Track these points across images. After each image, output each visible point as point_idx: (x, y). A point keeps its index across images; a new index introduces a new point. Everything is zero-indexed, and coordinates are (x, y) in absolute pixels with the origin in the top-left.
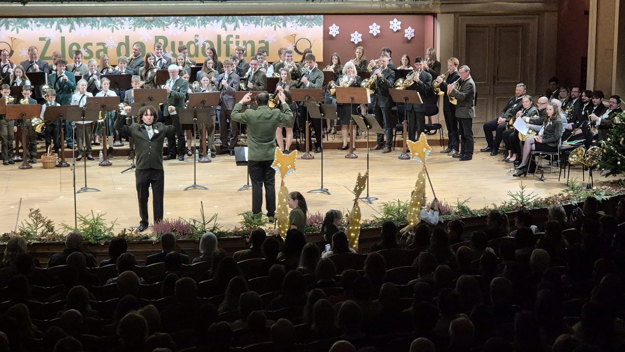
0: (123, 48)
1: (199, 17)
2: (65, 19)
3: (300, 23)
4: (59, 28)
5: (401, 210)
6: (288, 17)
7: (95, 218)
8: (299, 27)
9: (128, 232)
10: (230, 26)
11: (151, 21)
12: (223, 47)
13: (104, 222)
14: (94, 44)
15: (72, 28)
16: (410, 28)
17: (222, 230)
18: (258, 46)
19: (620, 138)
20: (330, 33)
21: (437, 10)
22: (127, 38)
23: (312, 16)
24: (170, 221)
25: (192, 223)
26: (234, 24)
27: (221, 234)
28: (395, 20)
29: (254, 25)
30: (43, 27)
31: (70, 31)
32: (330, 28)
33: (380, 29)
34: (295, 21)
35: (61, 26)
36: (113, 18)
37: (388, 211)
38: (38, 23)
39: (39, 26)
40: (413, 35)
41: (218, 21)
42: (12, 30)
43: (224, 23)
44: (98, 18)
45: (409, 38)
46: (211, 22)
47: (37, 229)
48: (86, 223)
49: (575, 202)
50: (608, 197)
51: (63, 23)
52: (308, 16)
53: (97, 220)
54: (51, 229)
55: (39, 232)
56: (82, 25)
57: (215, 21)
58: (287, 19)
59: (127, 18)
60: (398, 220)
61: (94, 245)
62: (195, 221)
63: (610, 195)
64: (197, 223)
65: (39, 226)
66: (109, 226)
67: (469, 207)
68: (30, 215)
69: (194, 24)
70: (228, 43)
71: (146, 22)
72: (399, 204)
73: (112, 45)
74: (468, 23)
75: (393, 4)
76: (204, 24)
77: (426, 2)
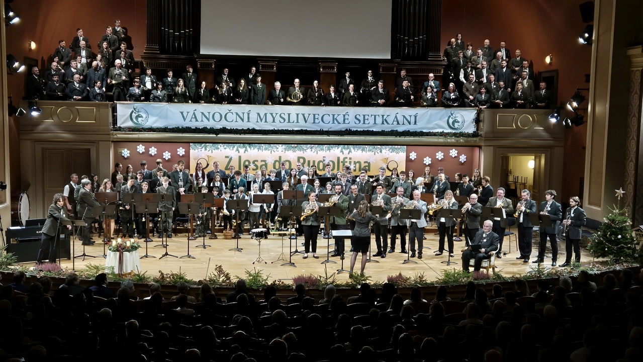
0: (277, 164)
1: (326, 146)
2: (242, 145)
3: (391, 151)
4: (237, 150)
5: (456, 275)
6: (383, 147)
7: (257, 272)
8: (390, 154)
9: (277, 282)
10: (346, 152)
11: (296, 147)
12: (341, 165)
13: (262, 275)
14: (259, 161)
15: (246, 150)
16: (463, 155)
17: (338, 283)
18: (363, 165)
19: (607, 232)
20: (411, 157)
21: (482, 144)
22: (280, 157)
23: (399, 147)
24: (304, 276)
25: (319, 278)
26: (348, 150)
27: (337, 285)
28: (454, 150)
29: (361, 151)
30: (228, 150)
31: (245, 152)
32: (411, 154)
33: (443, 156)
34: (388, 149)
35: (239, 149)
36: (272, 145)
37: (447, 275)
38: (225, 147)
39: (225, 148)
40: (465, 160)
41: (338, 148)
42: (209, 151)
43: (342, 149)
44: (262, 145)
45: (463, 162)
46: (334, 149)
47: (219, 278)
48: (250, 275)
49: (575, 274)
50: (598, 272)
51: (240, 147)
52: (396, 146)
53: (258, 274)
54: (228, 278)
55: (221, 280)
56: (252, 148)
57: (336, 148)
58: (382, 148)
59: (280, 145)
60: (454, 281)
61: (256, 290)
62: (320, 277)
63: (600, 271)
64: (322, 278)
65: (221, 276)
66: (265, 278)
67: (502, 275)
68: (216, 269)
69: (322, 150)
70: (344, 162)
71: (293, 147)
72: (455, 271)
73: (270, 162)
75: (452, 140)
76: (329, 150)
77: (475, 139)
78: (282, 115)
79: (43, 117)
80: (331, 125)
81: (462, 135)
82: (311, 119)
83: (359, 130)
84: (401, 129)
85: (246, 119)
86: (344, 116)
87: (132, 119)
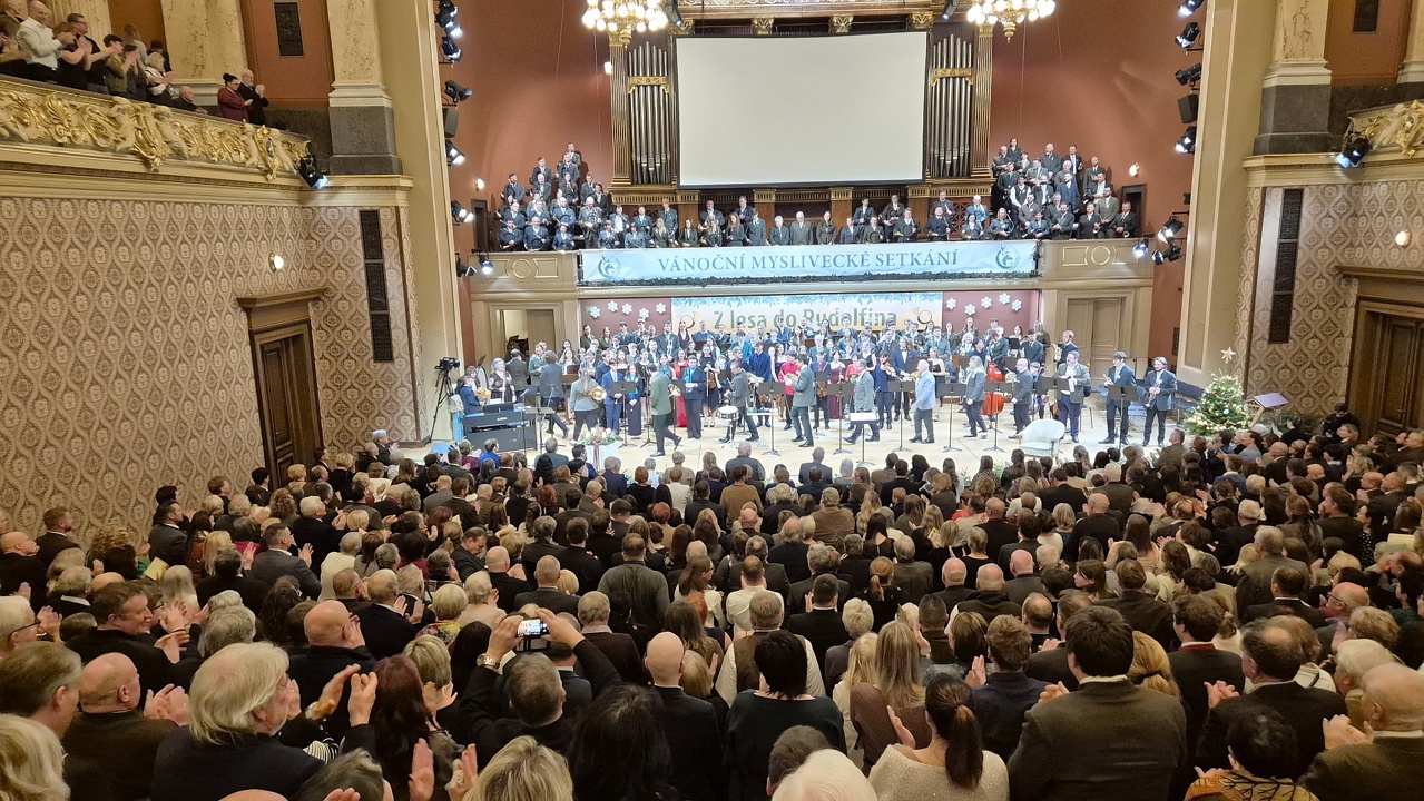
0: (778, 319)
1: (839, 295)
2: (734, 298)
3: (922, 299)
4: (729, 305)
6: (913, 295)
8: (922, 303)
10: (865, 301)
11: (801, 298)
12: (859, 318)
14: (756, 316)
16: (1017, 301)
18: (887, 317)
19: (1210, 406)
21: (1043, 286)
22: (782, 311)
26: (868, 300)
28: (1005, 295)
29: (885, 301)
30: (717, 305)
31: (738, 307)
32: (949, 303)
33: (991, 303)
34: (919, 297)
35: (731, 303)
36: (771, 297)
38: (714, 301)
39: (714, 303)
40: (1021, 308)
41: (855, 298)
42: (694, 307)
43: (860, 299)
44: (761, 297)
45: (1018, 310)
46: (850, 299)
51: (732, 301)
52: (929, 293)
56: (747, 302)
57: (853, 297)
59: (782, 296)
69: (835, 301)
70: (862, 315)
71: (797, 299)
73: (770, 317)
74: (1070, 297)
75: (1003, 283)
76: (843, 299)
77: (1033, 280)
78: (784, 259)
79: (498, 272)
80: (846, 268)
81: (1015, 275)
82: (820, 262)
83: (881, 273)
84: (935, 270)
85: (738, 265)
86: (863, 255)
87: (600, 271)
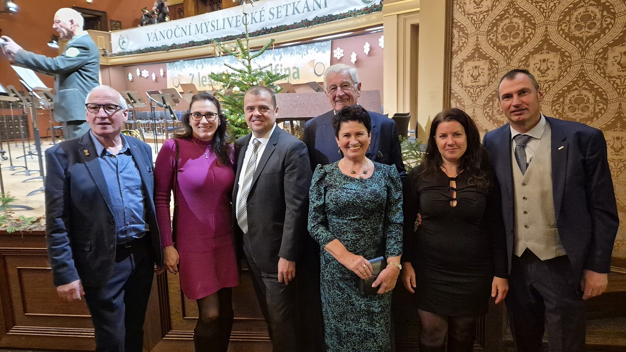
3: (317, 50)
8: (316, 54)
10: (278, 58)
15: (203, 67)
20: (336, 56)
29: (290, 55)
30: (191, 67)
33: (370, 48)
35: (198, 65)
46: (267, 56)
56: (207, 64)
70: (276, 71)
75: (363, 19)
76: (263, 58)
78: (213, 23)
81: (373, 8)
82: (234, 23)
84: (311, 17)
85: (188, 33)
86: (261, 12)
87: (120, 45)
